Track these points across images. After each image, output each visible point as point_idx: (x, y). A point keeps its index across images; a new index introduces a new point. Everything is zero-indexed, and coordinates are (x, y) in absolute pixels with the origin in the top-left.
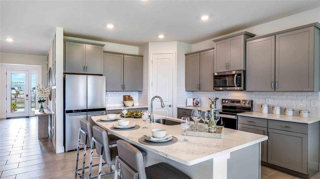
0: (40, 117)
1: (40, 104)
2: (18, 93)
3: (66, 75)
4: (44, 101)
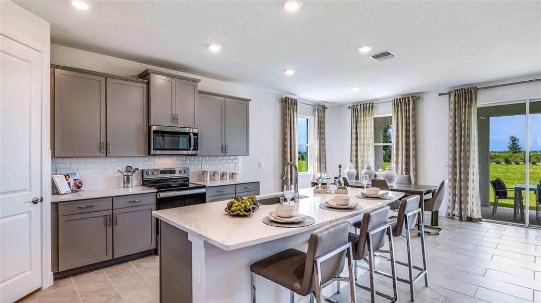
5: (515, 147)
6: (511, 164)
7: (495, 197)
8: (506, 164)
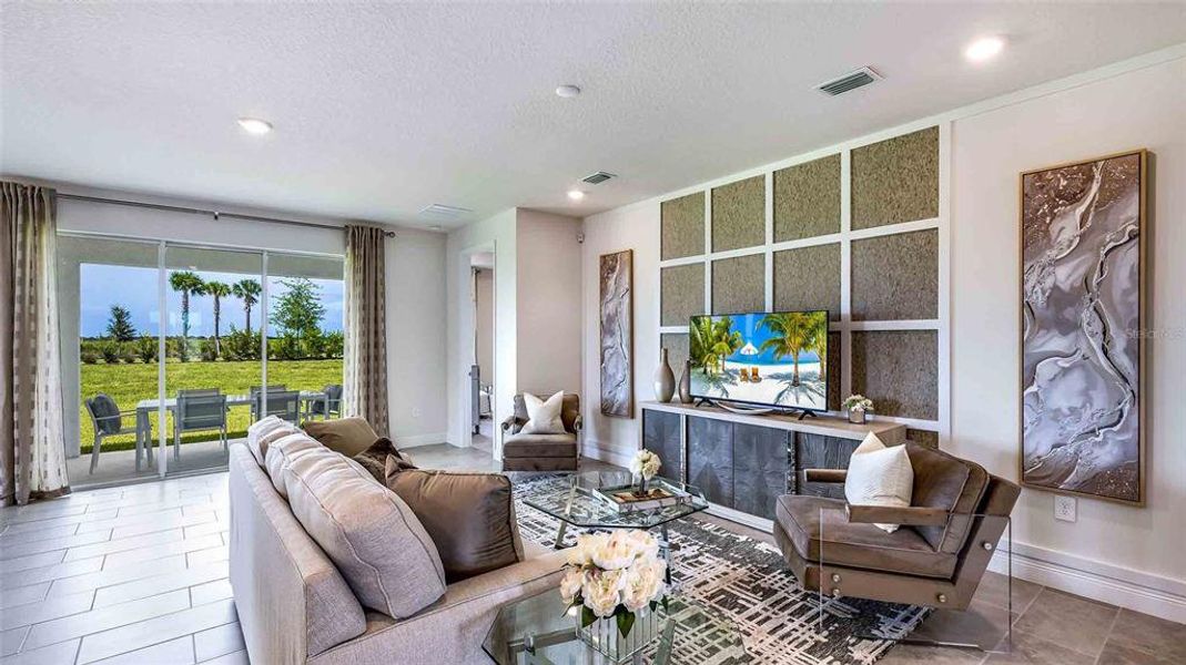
5: (122, 330)
6: (117, 362)
7: (96, 433)
8: (108, 362)
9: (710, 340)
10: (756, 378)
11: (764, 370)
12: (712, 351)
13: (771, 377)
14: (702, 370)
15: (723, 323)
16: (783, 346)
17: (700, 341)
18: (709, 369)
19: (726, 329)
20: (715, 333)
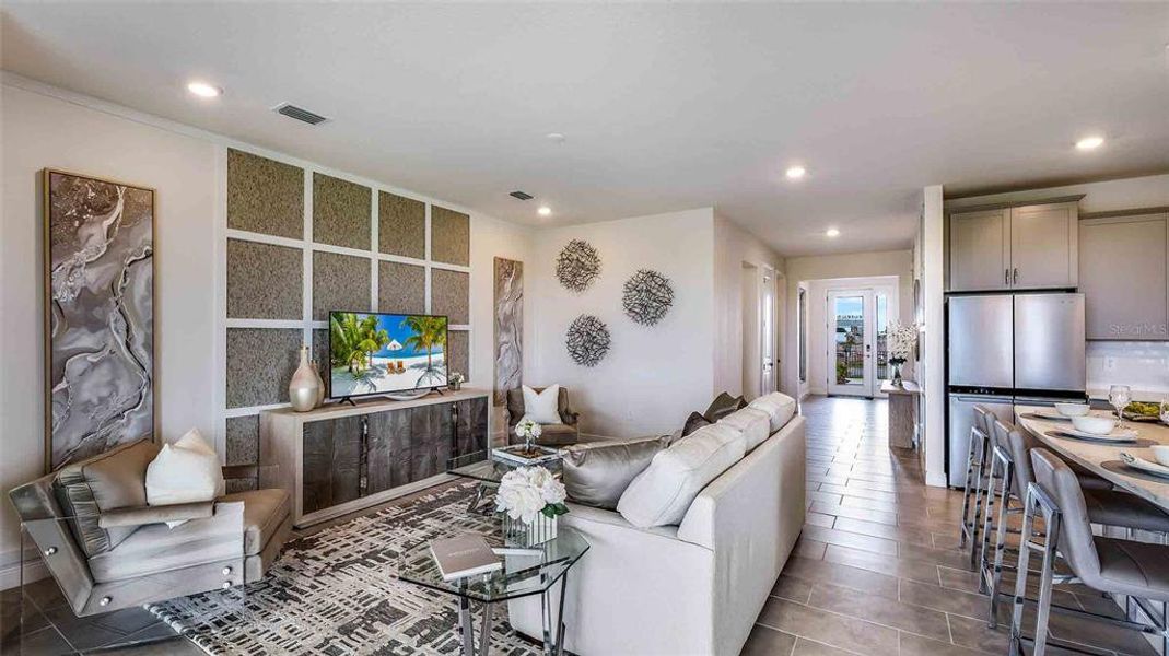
0: (892, 397)
1: (894, 368)
2: (851, 341)
3: (952, 299)
4: (902, 361)
9: (355, 336)
10: (401, 369)
11: (407, 362)
12: (359, 349)
13: (412, 367)
14: (347, 368)
15: (369, 321)
16: (420, 342)
17: (344, 338)
18: (354, 367)
19: (373, 326)
20: (360, 330)
